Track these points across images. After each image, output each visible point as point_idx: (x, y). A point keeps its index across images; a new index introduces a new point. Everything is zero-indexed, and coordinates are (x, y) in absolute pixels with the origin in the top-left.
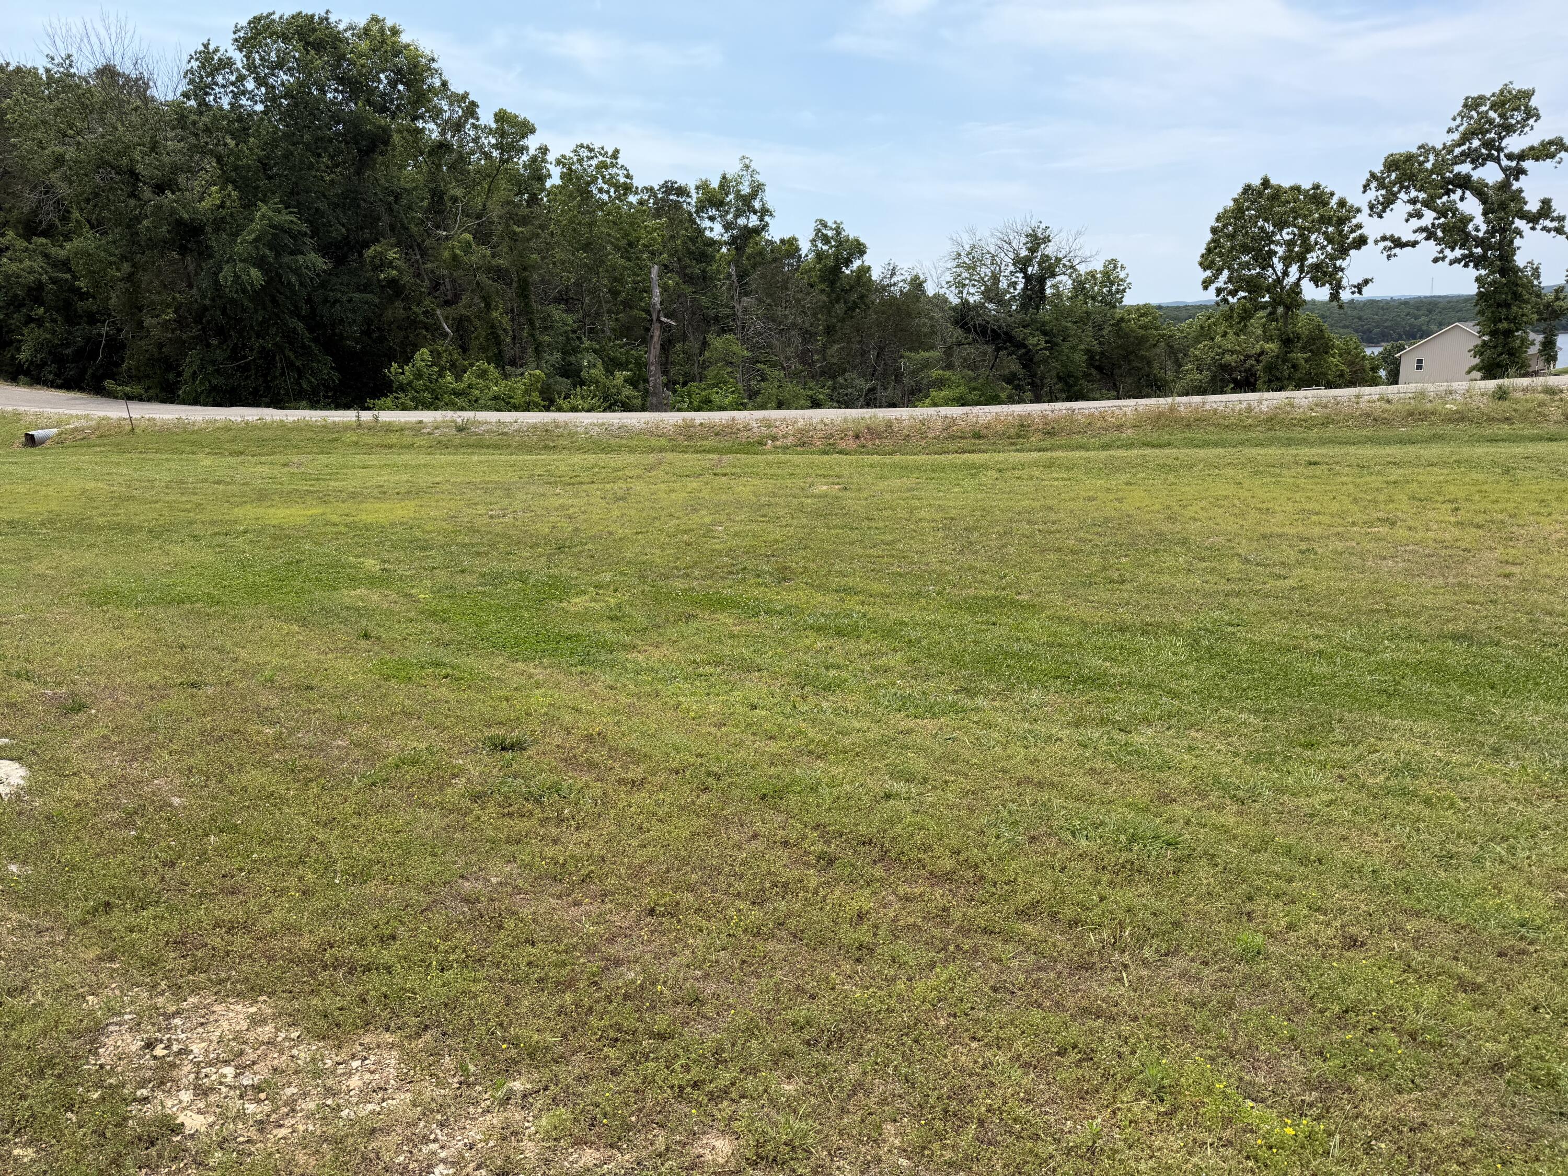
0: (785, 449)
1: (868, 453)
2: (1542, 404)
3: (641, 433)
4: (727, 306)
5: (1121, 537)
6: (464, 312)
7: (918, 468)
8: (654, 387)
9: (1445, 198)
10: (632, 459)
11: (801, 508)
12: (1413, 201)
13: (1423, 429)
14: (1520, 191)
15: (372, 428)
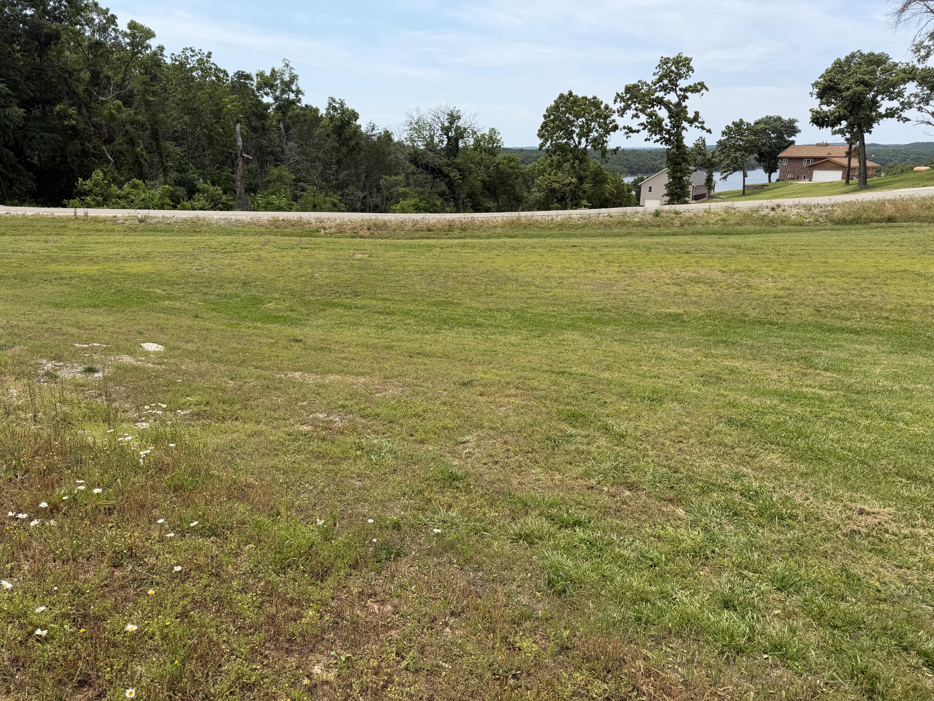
0: (331, 234)
1: (375, 238)
2: (672, 219)
3: (249, 224)
4: (278, 146)
5: (492, 279)
6: (118, 148)
7: (403, 246)
8: (240, 194)
9: (652, 109)
10: (251, 239)
11: (352, 266)
12: (636, 109)
13: (624, 230)
14: (686, 107)
15: (86, 219)
